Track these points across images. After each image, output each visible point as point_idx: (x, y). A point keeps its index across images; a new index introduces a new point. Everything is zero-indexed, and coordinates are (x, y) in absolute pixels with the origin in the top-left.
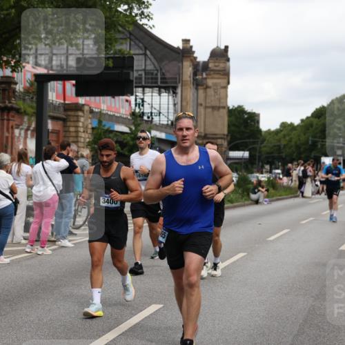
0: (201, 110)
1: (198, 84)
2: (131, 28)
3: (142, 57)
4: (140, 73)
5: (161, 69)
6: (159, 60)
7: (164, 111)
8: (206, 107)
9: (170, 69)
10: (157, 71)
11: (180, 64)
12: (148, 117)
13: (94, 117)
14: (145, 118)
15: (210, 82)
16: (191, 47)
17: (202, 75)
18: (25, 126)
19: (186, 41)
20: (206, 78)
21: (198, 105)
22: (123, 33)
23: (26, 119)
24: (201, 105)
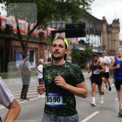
0: (110, 41)
1: (108, 32)
2: (84, 13)
3: (88, 24)
4: (88, 29)
5: (95, 27)
6: (95, 24)
7: (97, 42)
8: (112, 41)
9: (98, 27)
10: (94, 28)
11: (102, 25)
12: (91, 45)
13: (72, 45)
14: (90, 45)
15: (113, 31)
16: (106, 19)
17: (110, 29)
18: (48, 49)
19: (104, 17)
20: (111, 30)
21: (109, 40)
22: (81, 15)
23: (48, 46)
24: (110, 40)
